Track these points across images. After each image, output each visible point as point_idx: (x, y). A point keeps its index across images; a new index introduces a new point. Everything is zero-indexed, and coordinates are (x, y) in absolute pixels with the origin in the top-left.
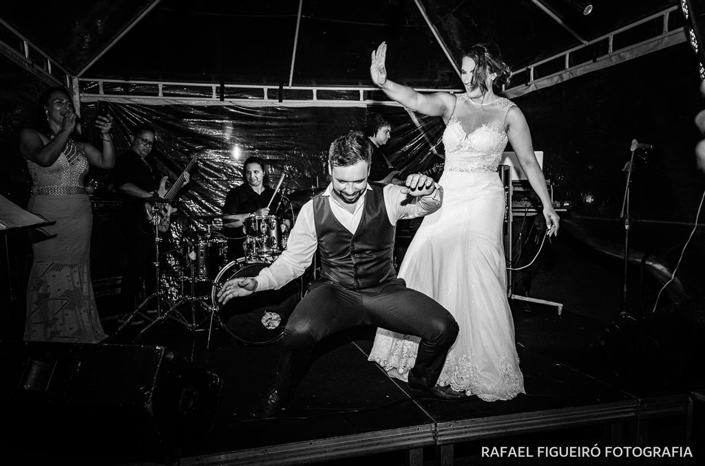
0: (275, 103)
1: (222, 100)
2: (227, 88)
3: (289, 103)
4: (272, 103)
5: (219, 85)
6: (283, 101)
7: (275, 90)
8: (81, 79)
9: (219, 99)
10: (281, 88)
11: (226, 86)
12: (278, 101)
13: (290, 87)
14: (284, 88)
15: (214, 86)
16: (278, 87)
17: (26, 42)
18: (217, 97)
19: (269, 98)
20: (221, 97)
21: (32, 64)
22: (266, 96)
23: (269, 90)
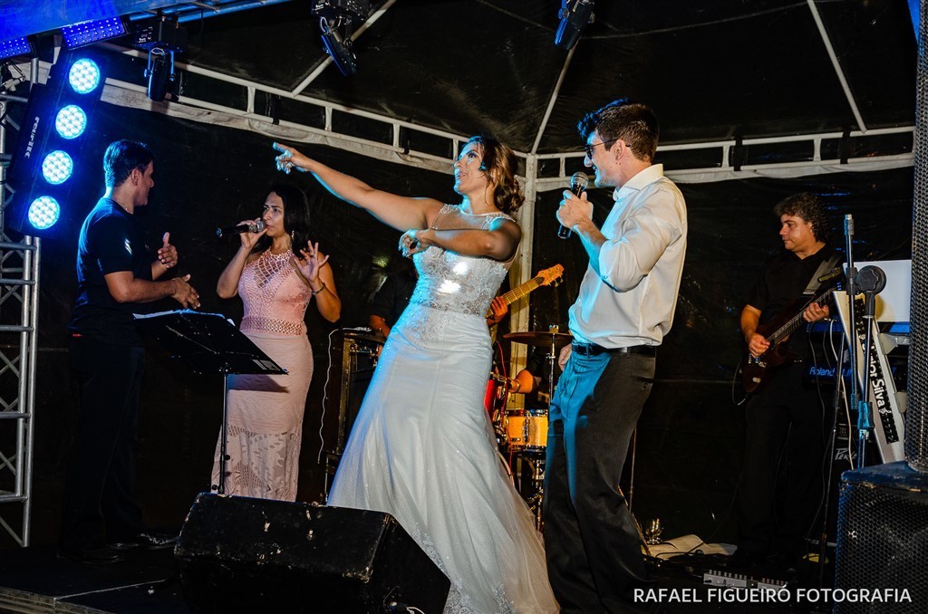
0: (835, 166)
1: (737, 169)
3: (858, 165)
4: (829, 165)
5: (734, 143)
6: (849, 160)
7: (837, 139)
9: (732, 168)
10: (846, 135)
11: (744, 142)
12: (839, 161)
13: (864, 131)
14: (853, 134)
15: (727, 145)
16: (840, 135)
17: (397, 124)
18: (730, 165)
19: (824, 157)
20: (736, 163)
21: (406, 153)
22: (817, 154)
23: (824, 141)
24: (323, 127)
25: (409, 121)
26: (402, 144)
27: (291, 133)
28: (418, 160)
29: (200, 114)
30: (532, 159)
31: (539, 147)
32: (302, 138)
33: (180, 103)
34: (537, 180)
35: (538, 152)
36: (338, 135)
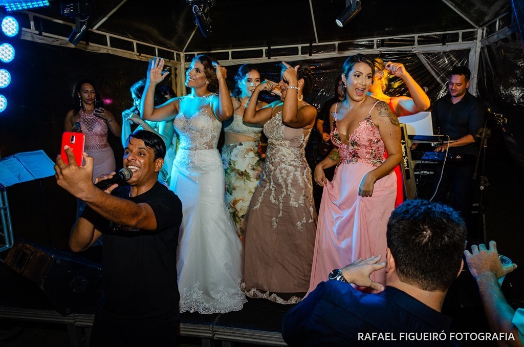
0: (307, 57)
1: (269, 58)
3: (316, 56)
4: (305, 57)
5: (267, 48)
6: (312, 55)
7: (306, 47)
8: (185, 53)
10: (311, 45)
11: (272, 47)
12: (308, 55)
13: (318, 43)
14: (313, 44)
15: (264, 49)
16: (308, 45)
17: (135, 42)
18: (266, 57)
19: (302, 53)
20: (268, 56)
21: (140, 55)
22: (300, 52)
23: (302, 47)
24: (106, 45)
25: (139, 41)
26: (138, 51)
27: (94, 48)
28: (144, 58)
29: (53, 41)
30: (182, 54)
31: (186, 49)
32: (98, 51)
33: (43, 36)
34: (185, 63)
35: (185, 52)
36: (113, 49)
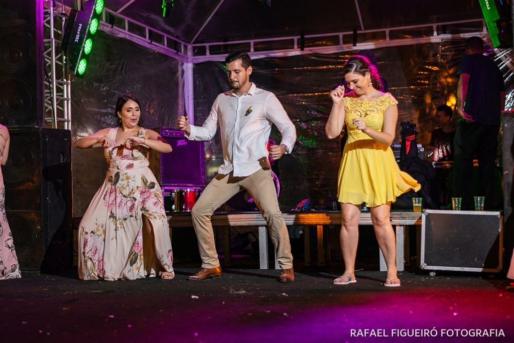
0: (349, 47)
1: (303, 49)
2: (308, 39)
3: (362, 46)
4: (347, 47)
5: (299, 37)
6: (357, 44)
7: (350, 35)
8: (193, 45)
10: (355, 33)
11: (306, 36)
12: (352, 45)
13: (364, 31)
14: (358, 32)
15: (296, 38)
16: (352, 33)
17: (147, 28)
18: (298, 48)
19: (344, 43)
20: (301, 47)
21: (151, 42)
22: (341, 42)
23: (344, 36)
24: (125, 29)
25: (151, 27)
30: (190, 46)
32: (118, 34)
34: (194, 57)
